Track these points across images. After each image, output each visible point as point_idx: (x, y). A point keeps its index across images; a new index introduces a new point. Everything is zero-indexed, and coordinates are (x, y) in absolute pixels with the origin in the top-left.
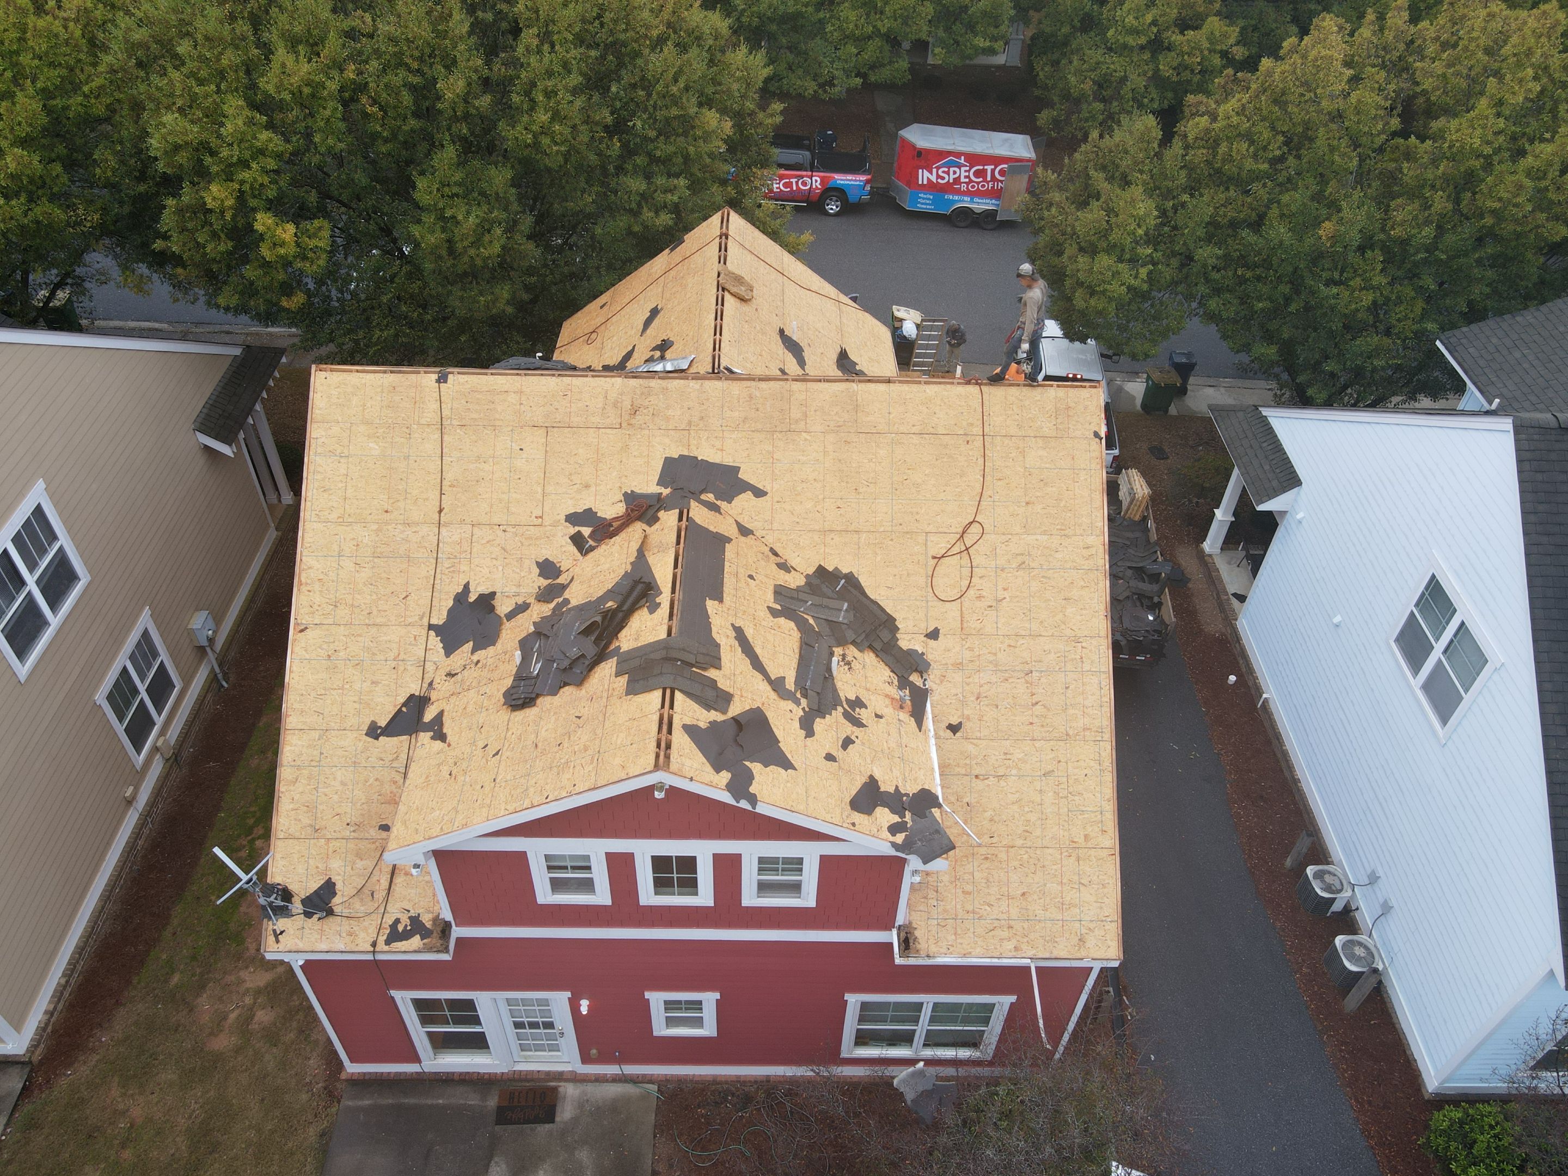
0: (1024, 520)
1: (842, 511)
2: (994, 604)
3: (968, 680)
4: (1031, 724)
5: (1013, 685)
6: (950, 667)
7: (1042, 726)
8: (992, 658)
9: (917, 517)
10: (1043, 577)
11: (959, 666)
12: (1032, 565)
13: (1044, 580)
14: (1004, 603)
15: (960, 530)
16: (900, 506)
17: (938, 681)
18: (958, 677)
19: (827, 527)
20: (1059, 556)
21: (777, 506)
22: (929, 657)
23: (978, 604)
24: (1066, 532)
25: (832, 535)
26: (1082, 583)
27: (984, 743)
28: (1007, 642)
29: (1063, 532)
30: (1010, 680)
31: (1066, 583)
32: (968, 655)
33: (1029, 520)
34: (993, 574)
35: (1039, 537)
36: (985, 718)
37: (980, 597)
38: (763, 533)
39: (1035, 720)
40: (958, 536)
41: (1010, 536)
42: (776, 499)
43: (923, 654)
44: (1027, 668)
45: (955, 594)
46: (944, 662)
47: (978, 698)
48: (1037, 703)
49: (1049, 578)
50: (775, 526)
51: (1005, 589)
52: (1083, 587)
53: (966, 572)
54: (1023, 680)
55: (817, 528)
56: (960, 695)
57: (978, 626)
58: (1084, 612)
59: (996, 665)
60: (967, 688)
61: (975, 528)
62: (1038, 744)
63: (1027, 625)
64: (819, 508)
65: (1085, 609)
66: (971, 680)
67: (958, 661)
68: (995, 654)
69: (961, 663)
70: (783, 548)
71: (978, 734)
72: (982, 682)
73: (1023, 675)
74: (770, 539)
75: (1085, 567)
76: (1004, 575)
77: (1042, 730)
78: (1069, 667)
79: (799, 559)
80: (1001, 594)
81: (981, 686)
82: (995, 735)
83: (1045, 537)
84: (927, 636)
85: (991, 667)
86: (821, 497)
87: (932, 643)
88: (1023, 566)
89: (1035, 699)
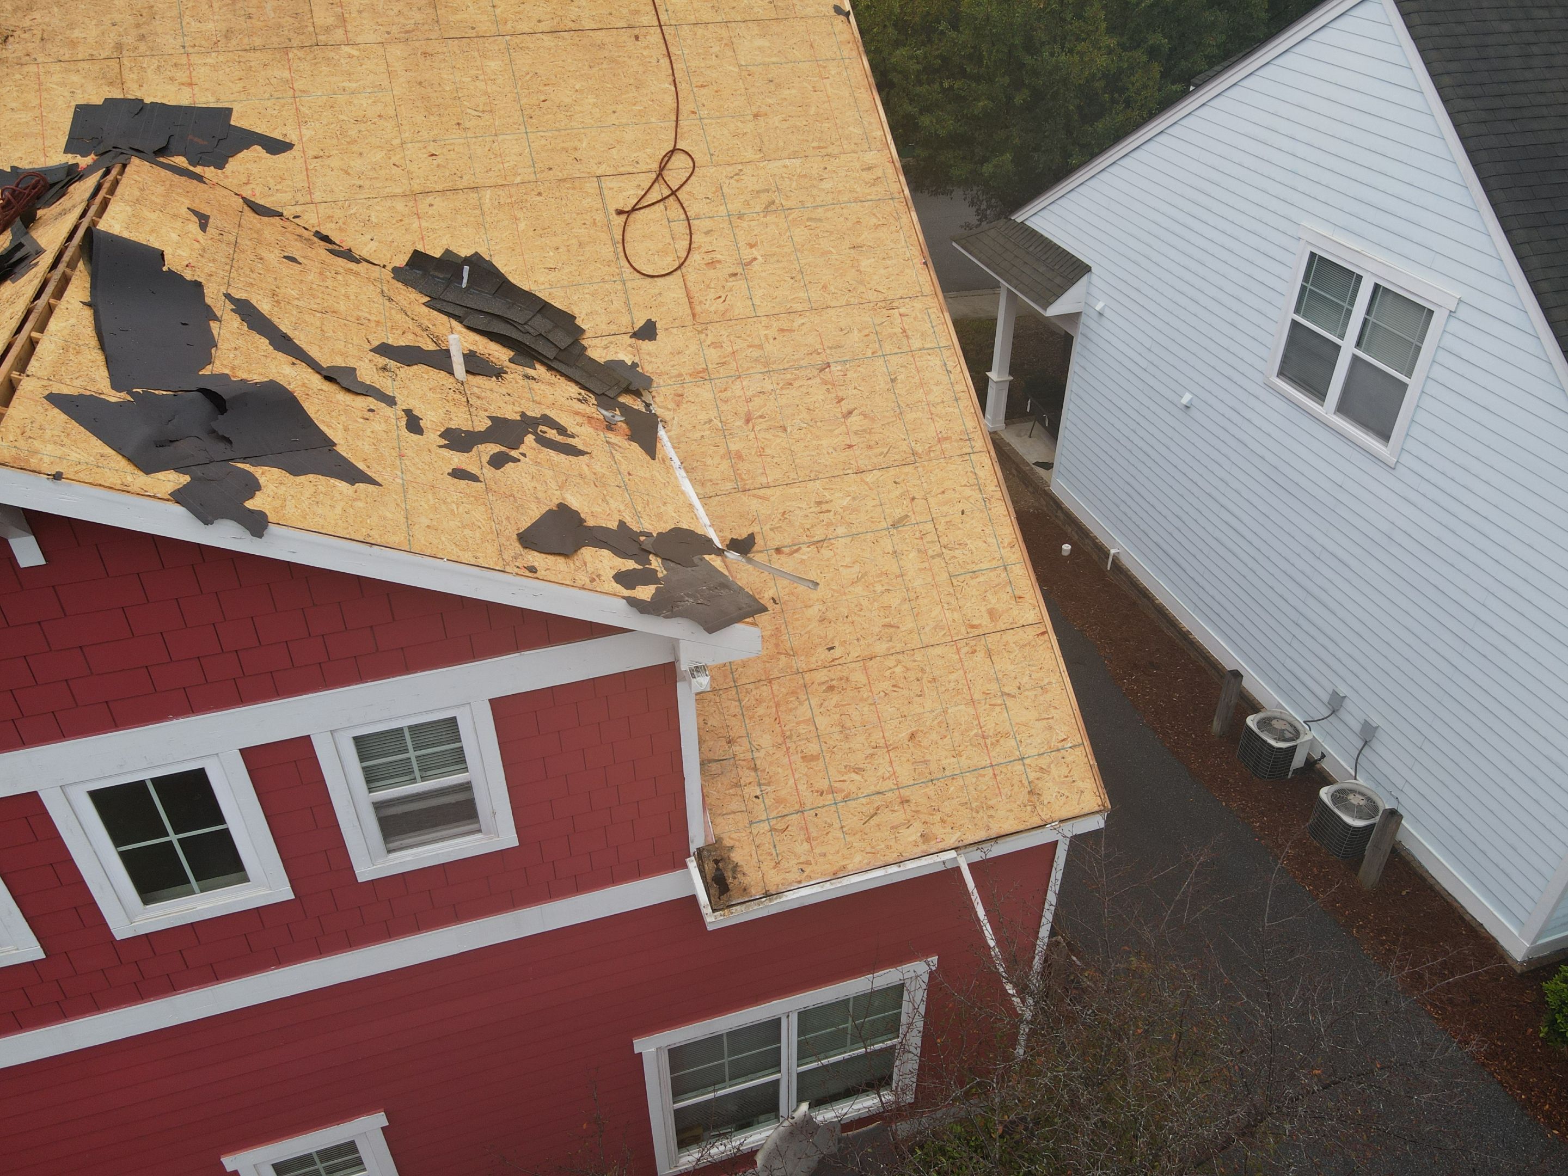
0: (758, 141)
1: (439, 160)
2: (739, 270)
3: (724, 395)
4: (850, 446)
5: (804, 390)
6: (688, 379)
7: (870, 447)
8: (756, 353)
9: (577, 155)
10: (809, 219)
11: (703, 375)
12: (787, 204)
13: (813, 224)
14: (756, 266)
15: (655, 166)
16: (543, 142)
17: (671, 405)
18: (705, 393)
19: (417, 188)
20: (826, 185)
21: (313, 164)
22: (647, 368)
23: (711, 273)
24: (829, 150)
25: (430, 199)
26: (874, 221)
27: (777, 492)
28: (776, 325)
29: (824, 152)
30: (796, 384)
31: (849, 224)
32: (713, 354)
33: (765, 139)
34: (726, 225)
35: (787, 162)
36: (768, 451)
37: (712, 264)
38: (298, 210)
39: (854, 440)
40: (654, 176)
41: (740, 167)
42: (311, 153)
43: (635, 365)
44: (819, 360)
45: (668, 263)
46: (674, 372)
47: (748, 421)
48: (850, 413)
49: (820, 220)
50: (318, 196)
51: (752, 246)
52: (877, 227)
53: (681, 227)
54: (818, 380)
55: (398, 191)
56: (716, 422)
57: (719, 306)
58: (889, 262)
59: (766, 364)
60: (724, 407)
61: (679, 161)
62: (869, 478)
63: (803, 295)
64: (395, 159)
65: (890, 258)
66: (729, 394)
67: (699, 368)
68: (761, 347)
69: (706, 370)
70: (341, 229)
71: (764, 480)
72: (749, 393)
73: (816, 372)
74: (311, 219)
75: (873, 197)
76: (745, 224)
77: (870, 453)
78: (888, 348)
79: (373, 245)
80: (747, 254)
81: (749, 400)
82: (793, 475)
83: (797, 162)
84: (636, 335)
85: (760, 368)
86: (397, 142)
87: (646, 345)
88: (773, 207)
89: (845, 406)
